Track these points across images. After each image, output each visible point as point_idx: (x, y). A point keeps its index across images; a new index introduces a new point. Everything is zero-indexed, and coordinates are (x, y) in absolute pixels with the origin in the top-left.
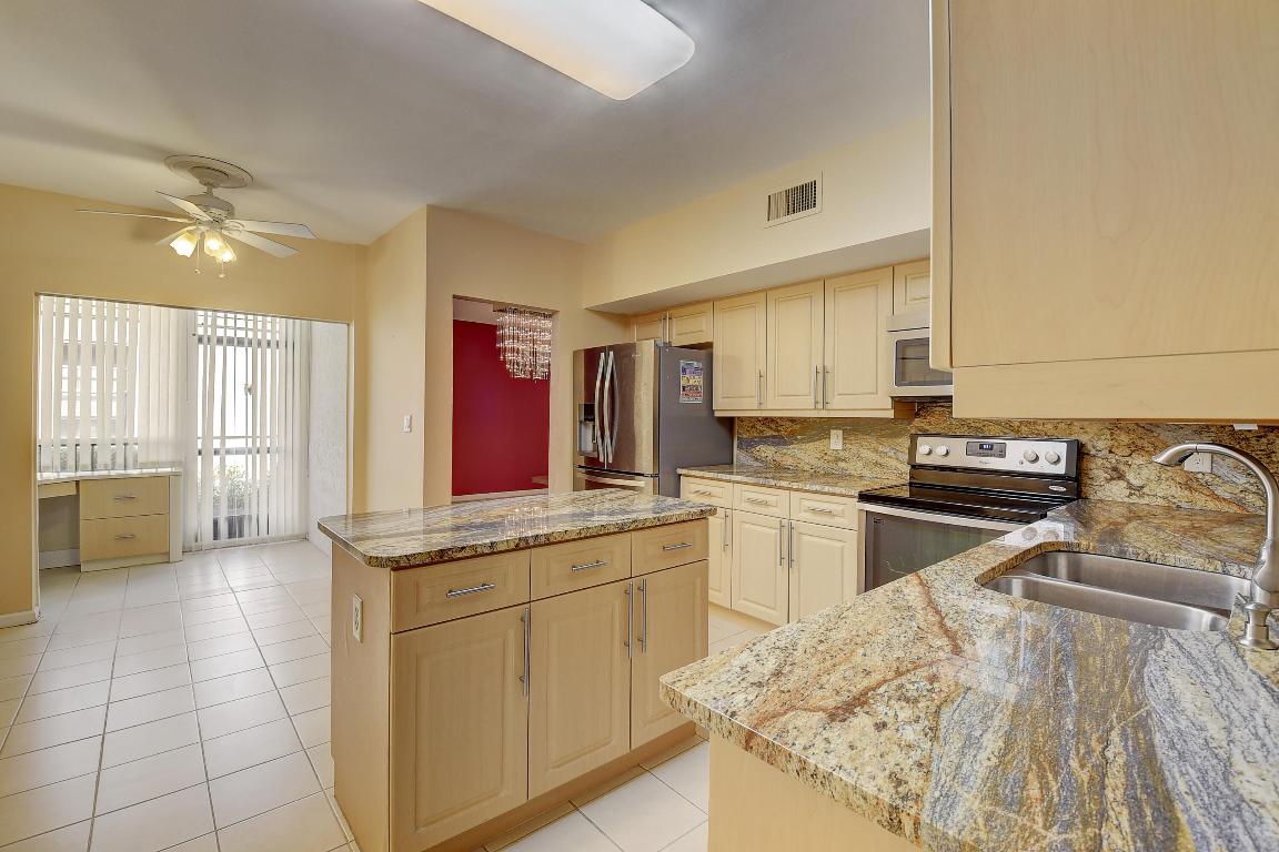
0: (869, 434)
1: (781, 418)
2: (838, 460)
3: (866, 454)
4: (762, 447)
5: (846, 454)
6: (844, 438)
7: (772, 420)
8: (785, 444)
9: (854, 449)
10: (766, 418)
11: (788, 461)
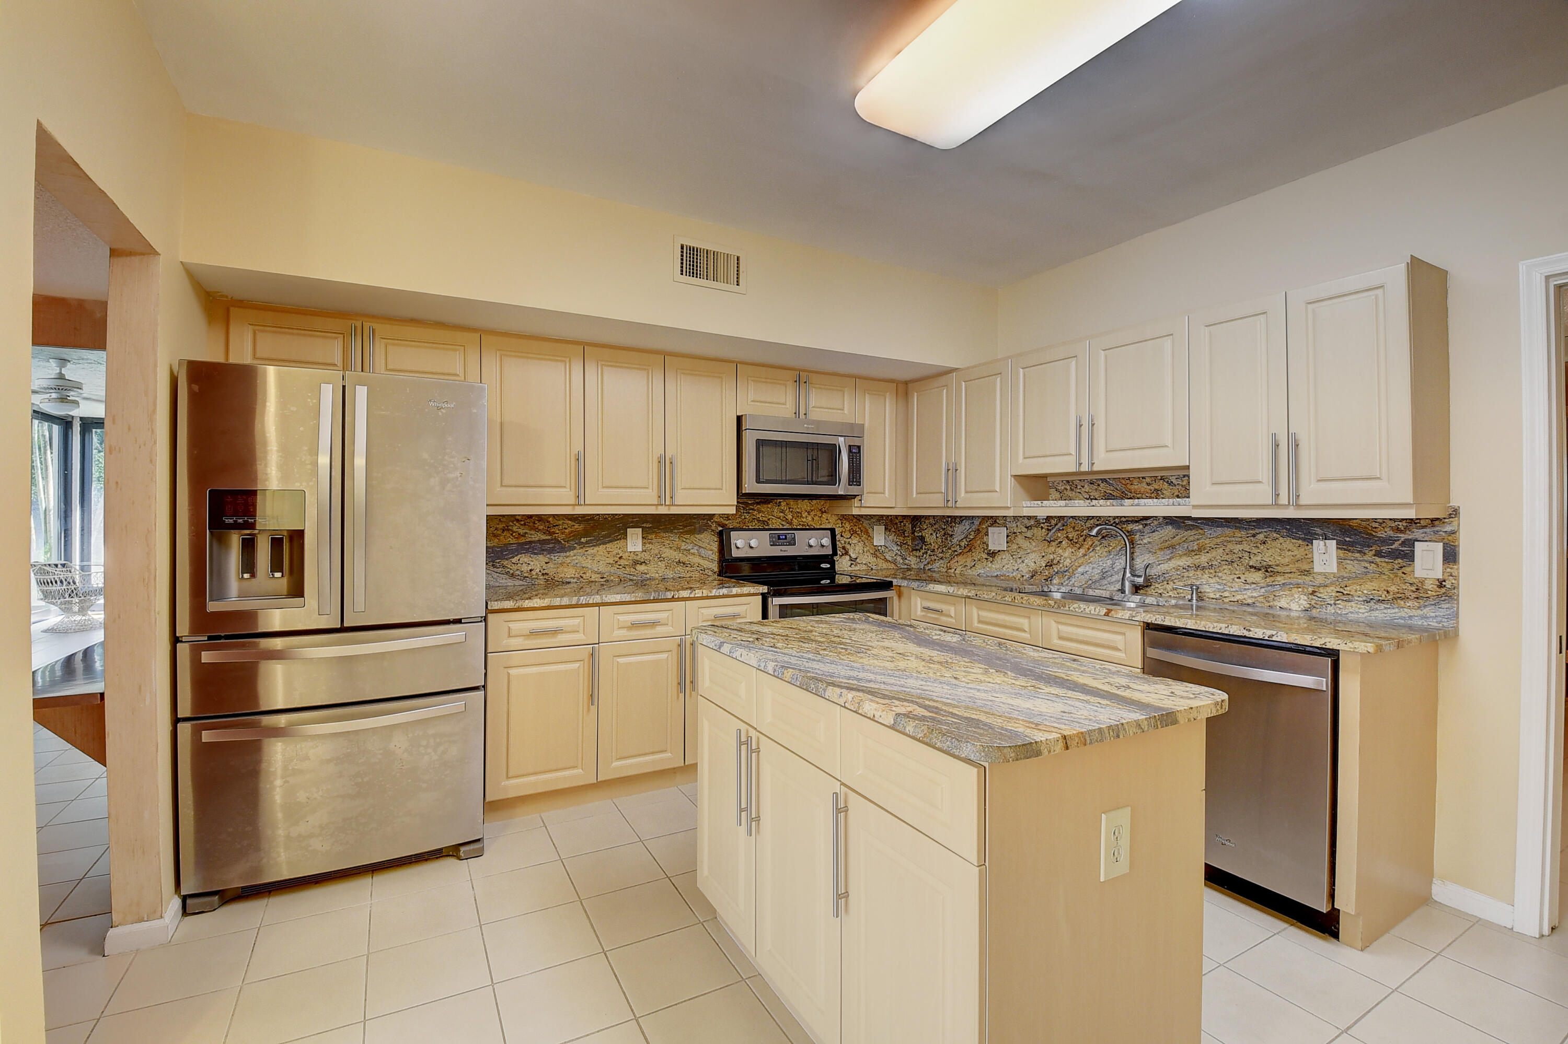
0: (671, 532)
1: (554, 516)
2: (636, 563)
3: (668, 553)
4: (524, 558)
5: (646, 556)
6: (643, 538)
7: (540, 518)
8: (563, 549)
9: (655, 548)
10: (530, 516)
11: (569, 573)
